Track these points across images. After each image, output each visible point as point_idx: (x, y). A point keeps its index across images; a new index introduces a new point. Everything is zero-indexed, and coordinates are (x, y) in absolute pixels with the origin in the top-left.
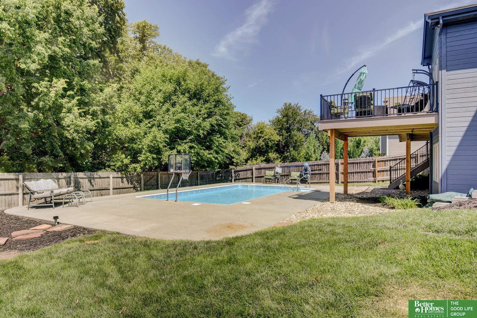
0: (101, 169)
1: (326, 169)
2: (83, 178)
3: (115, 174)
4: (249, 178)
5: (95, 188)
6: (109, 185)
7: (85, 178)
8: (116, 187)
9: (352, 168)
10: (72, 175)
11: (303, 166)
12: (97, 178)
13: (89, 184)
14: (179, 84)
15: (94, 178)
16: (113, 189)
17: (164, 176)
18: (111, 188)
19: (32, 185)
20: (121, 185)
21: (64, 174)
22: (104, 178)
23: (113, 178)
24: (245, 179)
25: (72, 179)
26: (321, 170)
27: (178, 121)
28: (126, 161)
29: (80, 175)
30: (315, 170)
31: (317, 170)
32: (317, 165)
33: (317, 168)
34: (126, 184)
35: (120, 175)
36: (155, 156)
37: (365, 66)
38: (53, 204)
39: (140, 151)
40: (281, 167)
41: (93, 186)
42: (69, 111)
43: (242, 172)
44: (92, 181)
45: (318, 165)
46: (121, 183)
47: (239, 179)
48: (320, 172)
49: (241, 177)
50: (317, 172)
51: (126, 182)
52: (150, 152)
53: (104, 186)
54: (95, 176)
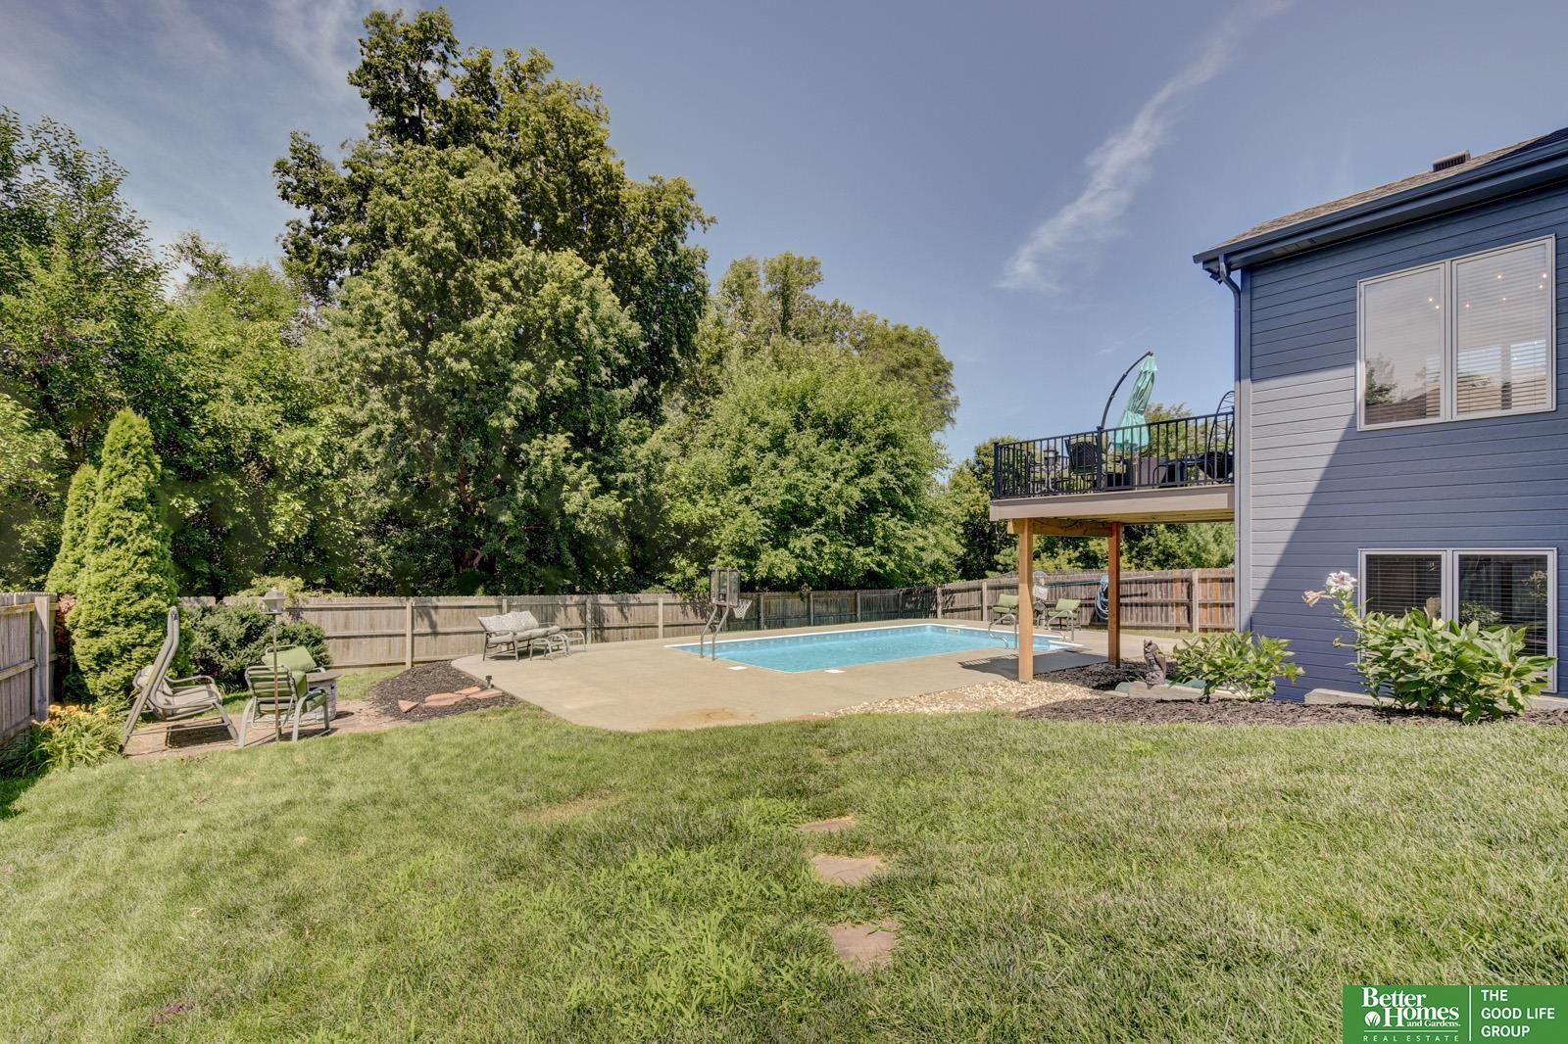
0: (646, 587)
1: (1159, 593)
2: (608, 605)
3: (670, 598)
4: (974, 609)
5: (631, 622)
6: (657, 618)
7: (613, 605)
8: (670, 622)
9: (1230, 592)
10: (589, 599)
11: (1098, 584)
12: (634, 605)
13: (620, 615)
14: (803, 407)
15: (628, 605)
16: (665, 626)
17: (773, 601)
18: (660, 624)
19: (492, 622)
20: (681, 619)
21: (576, 598)
22: (648, 605)
23: (665, 604)
24: (966, 610)
25: (589, 605)
26: (1146, 594)
27: (790, 488)
28: (691, 572)
29: (604, 599)
30: (1131, 596)
31: (1136, 595)
32: (1136, 582)
33: (1136, 589)
34: (692, 618)
35: (679, 599)
36: (742, 562)
37: (1150, 354)
38: (516, 655)
39: (713, 553)
40: (1047, 585)
41: (626, 619)
42: (575, 487)
43: (960, 594)
44: (626, 610)
45: (1140, 582)
46: (681, 617)
47: (952, 611)
48: (1144, 600)
49: (957, 605)
50: (1136, 600)
51: (691, 613)
52: (733, 552)
53: (648, 621)
54: (632, 602)
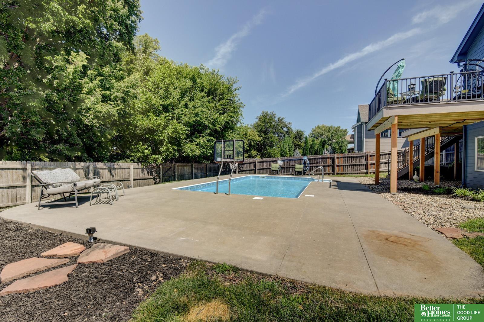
0: (120, 160)
1: (322, 162)
2: (102, 169)
3: (135, 165)
4: (252, 170)
5: (116, 178)
6: (130, 176)
7: (105, 169)
8: (136, 178)
9: (346, 161)
10: (91, 165)
12: (117, 169)
13: (109, 174)
15: (114, 169)
16: (134, 180)
18: (132, 179)
19: (45, 175)
20: (142, 176)
21: (82, 164)
22: (125, 169)
23: (134, 169)
24: (248, 170)
25: (91, 168)
26: (318, 163)
27: (197, 115)
28: (146, 152)
29: (100, 165)
30: (312, 163)
31: (314, 163)
32: (314, 159)
33: (314, 162)
34: (146, 176)
35: (140, 166)
36: (176, 148)
37: (403, 59)
38: (76, 202)
39: (161, 143)
40: (282, 160)
41: (113, 176)
43: (246, 165)
44: (113, 171)
45: (316, 159)
46: (141, 175)
47: (242, 171)
48: (317, 165)
49: (244, 169)
50: (314, 165)
51: (146, 173)
52: (170, 143)
53: (126, 177)
54: (116, 167)
